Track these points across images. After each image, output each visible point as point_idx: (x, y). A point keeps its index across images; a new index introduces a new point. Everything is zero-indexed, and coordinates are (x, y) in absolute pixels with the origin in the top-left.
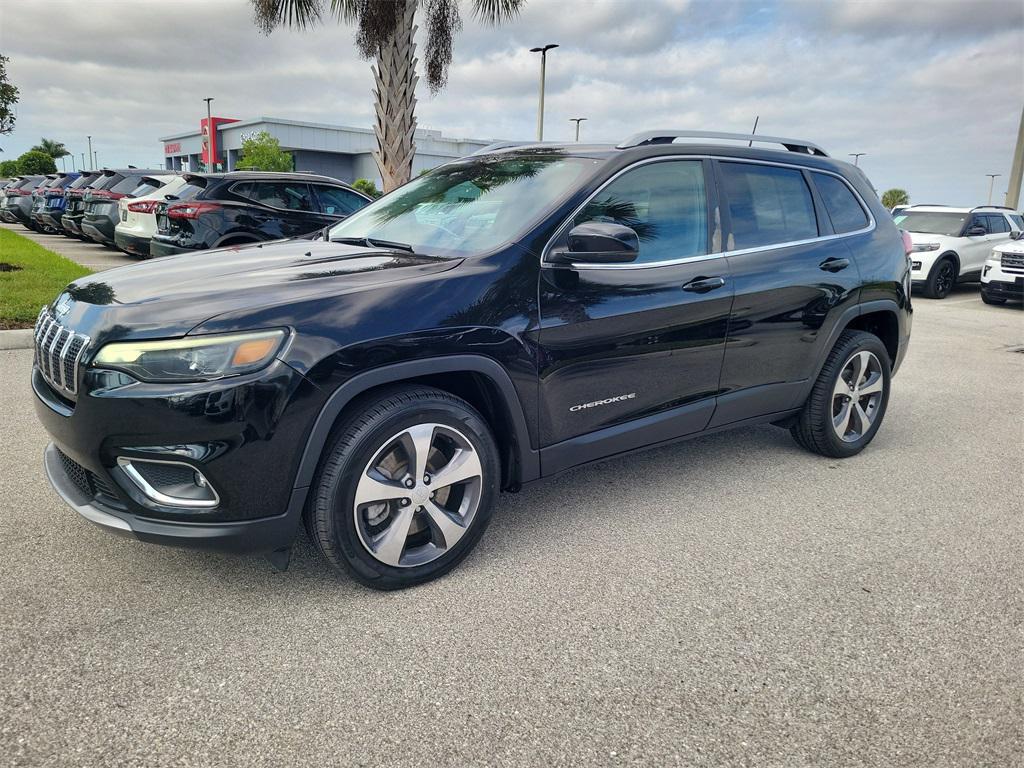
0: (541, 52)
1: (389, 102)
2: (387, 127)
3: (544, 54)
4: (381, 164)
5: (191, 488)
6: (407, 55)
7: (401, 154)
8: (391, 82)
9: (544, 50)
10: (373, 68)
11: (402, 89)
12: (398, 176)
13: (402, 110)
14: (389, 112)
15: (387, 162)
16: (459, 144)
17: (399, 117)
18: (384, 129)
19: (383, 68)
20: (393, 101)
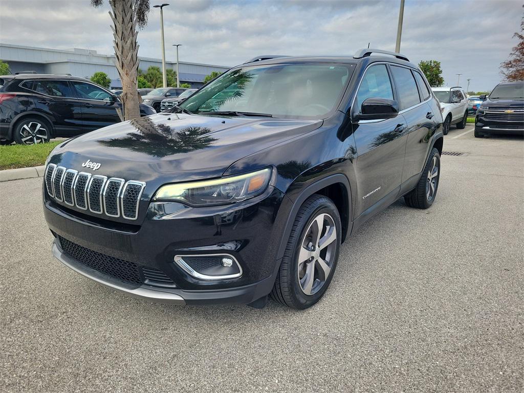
0: (160, 8)
1: (123, 33)
2: (123, 47)
3: (161, 9)
4: (120, 69)
5: (220, 268)
6: (131, 6)
7: (132, 63)
8: (123, 21)
9: (161, 7)
10: (110, 13)
11: (130, 25)
12: (131, 76)
13: (131, 38)
14: (123, 38)
15: (124, 68)
16: (108, 58)
17: (129, 42)
18: (121, 49)
19: (117, 13)
20: (125, 32)
